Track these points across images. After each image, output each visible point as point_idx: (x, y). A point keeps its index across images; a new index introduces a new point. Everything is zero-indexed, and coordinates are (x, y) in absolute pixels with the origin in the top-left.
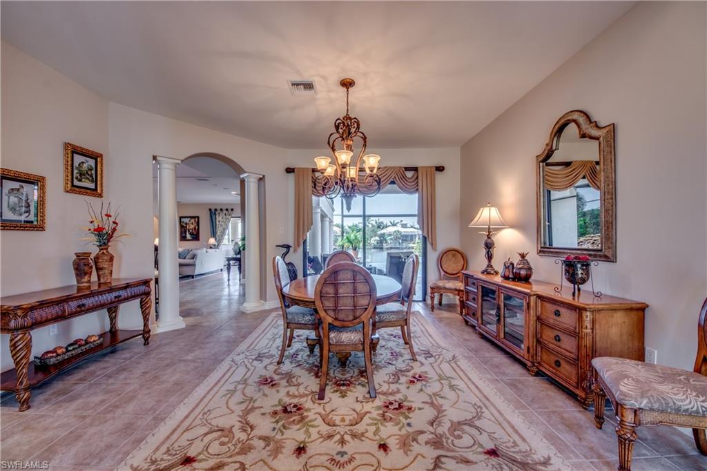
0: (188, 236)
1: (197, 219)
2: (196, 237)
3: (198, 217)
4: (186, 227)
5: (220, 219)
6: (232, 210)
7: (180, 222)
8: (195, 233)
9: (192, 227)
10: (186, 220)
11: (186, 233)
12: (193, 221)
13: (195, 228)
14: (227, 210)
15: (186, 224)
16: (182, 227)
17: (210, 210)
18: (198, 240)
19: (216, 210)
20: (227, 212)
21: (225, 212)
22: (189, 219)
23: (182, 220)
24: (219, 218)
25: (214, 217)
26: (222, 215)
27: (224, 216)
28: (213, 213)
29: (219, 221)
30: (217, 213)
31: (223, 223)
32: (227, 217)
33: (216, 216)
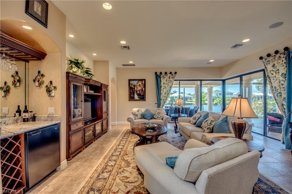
0: (136, 97)
1: (144, 81)
2: (142, 98)
3: (145, 80)
4: (134, 88)
5: (165, 82)
6: (176, 73)
7: (129, 84)
8: (142, 94)
9: (139, 88)
10: (135, 83)
11: (134, 93)
12: (140, 83)
13: (142, 90)
14: (171, 73)
15: (134, 86)
16: (130, 88)
17: (156, 73)
18: (145, 100)
19: (161, 73)
20: (170, 75)
21: (169, 75)
22: (137, 82)
23: (132, 82)
24: (163, 81)
25: (159, 79)
26: (167, 78)
27: (168, 79)
28: (158, 77)
29: (164, 83)
30: (161, 76)
31: (166, 86)
32: (171, 79)
33: (160, 79)
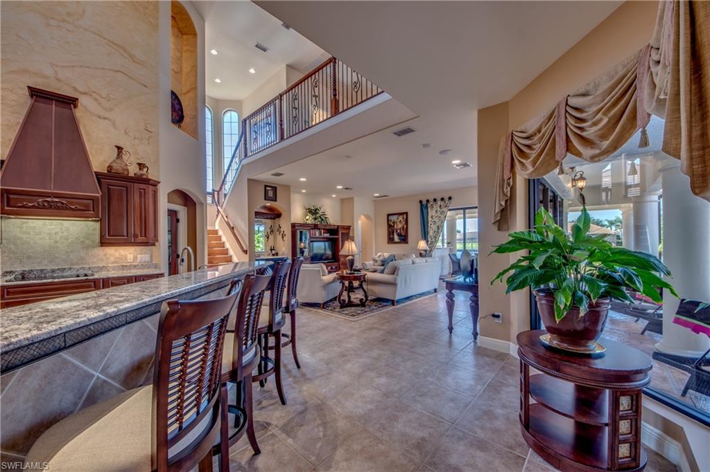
0: (396, 238)
1: (405, 215)
2: (404, 239)
3: (406, 213)
4: (394, 226)
5: (434, 213)
6: (450, 198)
7: (388, 220)
8: (403, 234)
9: (400, 226)
10: (393, 218)
11: (393, 233)
12: (401, 218)
13: (403, 227)
14: (442, 199)
15: (394, 223)
16: (389, 226)
17: (421, 202)
18: (407, 243)
19: (428, 201)
20: (442, 203)
21: (439, 203)
22: (397, 216)
23: (391, 218)
24: (431, 213)
25: (425, 211)
26: (436, 207)
27: (439, 209)
28: (424, 207)
29: (432, 217)
30: (429, 205)
31: (436, 220)
32: (443, 210)
33: (427, 209)
